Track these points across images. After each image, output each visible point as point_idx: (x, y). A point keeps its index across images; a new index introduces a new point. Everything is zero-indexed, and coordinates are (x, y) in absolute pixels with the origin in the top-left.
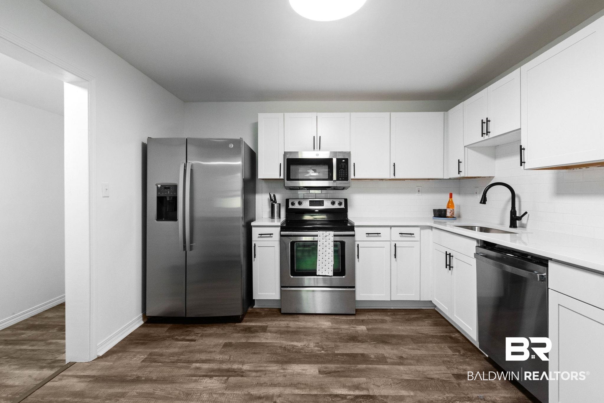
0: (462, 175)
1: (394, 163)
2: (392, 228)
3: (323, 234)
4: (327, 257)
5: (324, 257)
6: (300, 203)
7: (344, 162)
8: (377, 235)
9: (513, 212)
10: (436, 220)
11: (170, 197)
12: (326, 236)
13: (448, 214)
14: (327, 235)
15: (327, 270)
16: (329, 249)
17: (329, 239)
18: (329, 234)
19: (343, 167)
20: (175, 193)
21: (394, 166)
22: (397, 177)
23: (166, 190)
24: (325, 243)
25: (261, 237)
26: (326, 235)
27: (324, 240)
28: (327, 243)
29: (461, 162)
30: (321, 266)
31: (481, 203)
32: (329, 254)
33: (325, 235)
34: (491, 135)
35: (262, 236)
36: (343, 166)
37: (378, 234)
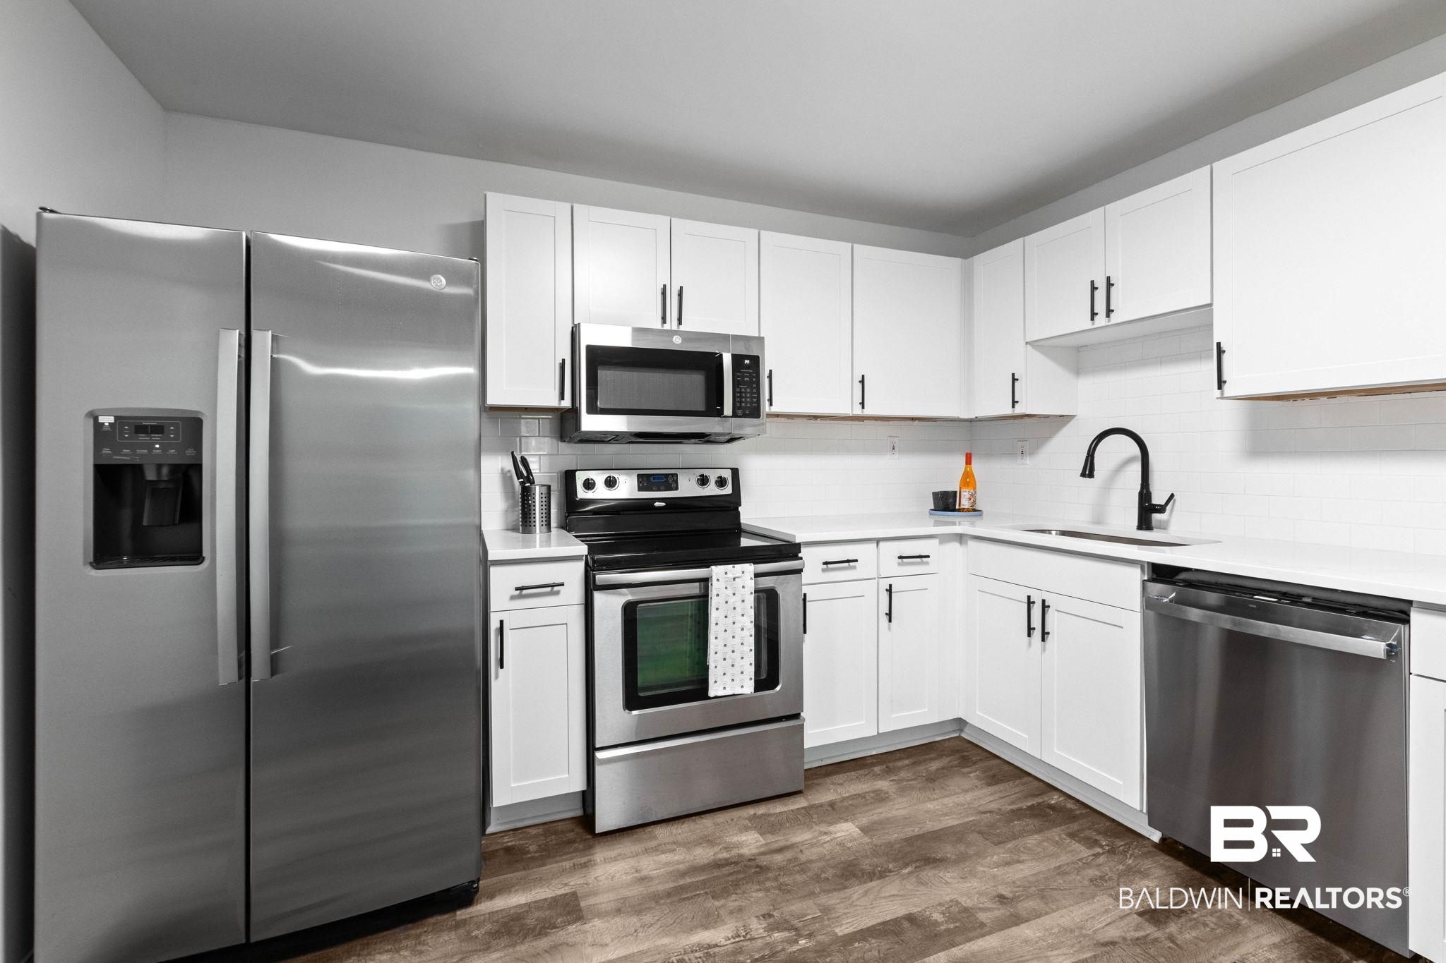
0: (1019, 410)
1: (863, 376)
2: (881, 544)
3: (726, 573)
4: (737, 641)
5: (730, 641)
6: (610, 483)
7: (748, 367)
8: (846, 564)
9: (1145, 494)
10: (937, 518)
11: (159, 467)
12: (734, 579)
13: (965, 503)
14: (737, 575)
15: (738, 677)
16: (743, 615)
17: (743, 587)
18: (743, 572)
19: (746, 379)
20: (190, 452)
21: (862, 382)
22: (869, 411)
23: (143, 438)
24: (732, 600)
25: (521, 597)
26: (734, 576)
27: (730, 592)
28: (738, 598)
29: (1017, 380)
30: (720, 671)
31: (1083, 475)
32: (742, 629)
33: (730, 576)
34: (1115, 318)
35: (525, 592)
36: (747, 377)
37: (848, 561)
